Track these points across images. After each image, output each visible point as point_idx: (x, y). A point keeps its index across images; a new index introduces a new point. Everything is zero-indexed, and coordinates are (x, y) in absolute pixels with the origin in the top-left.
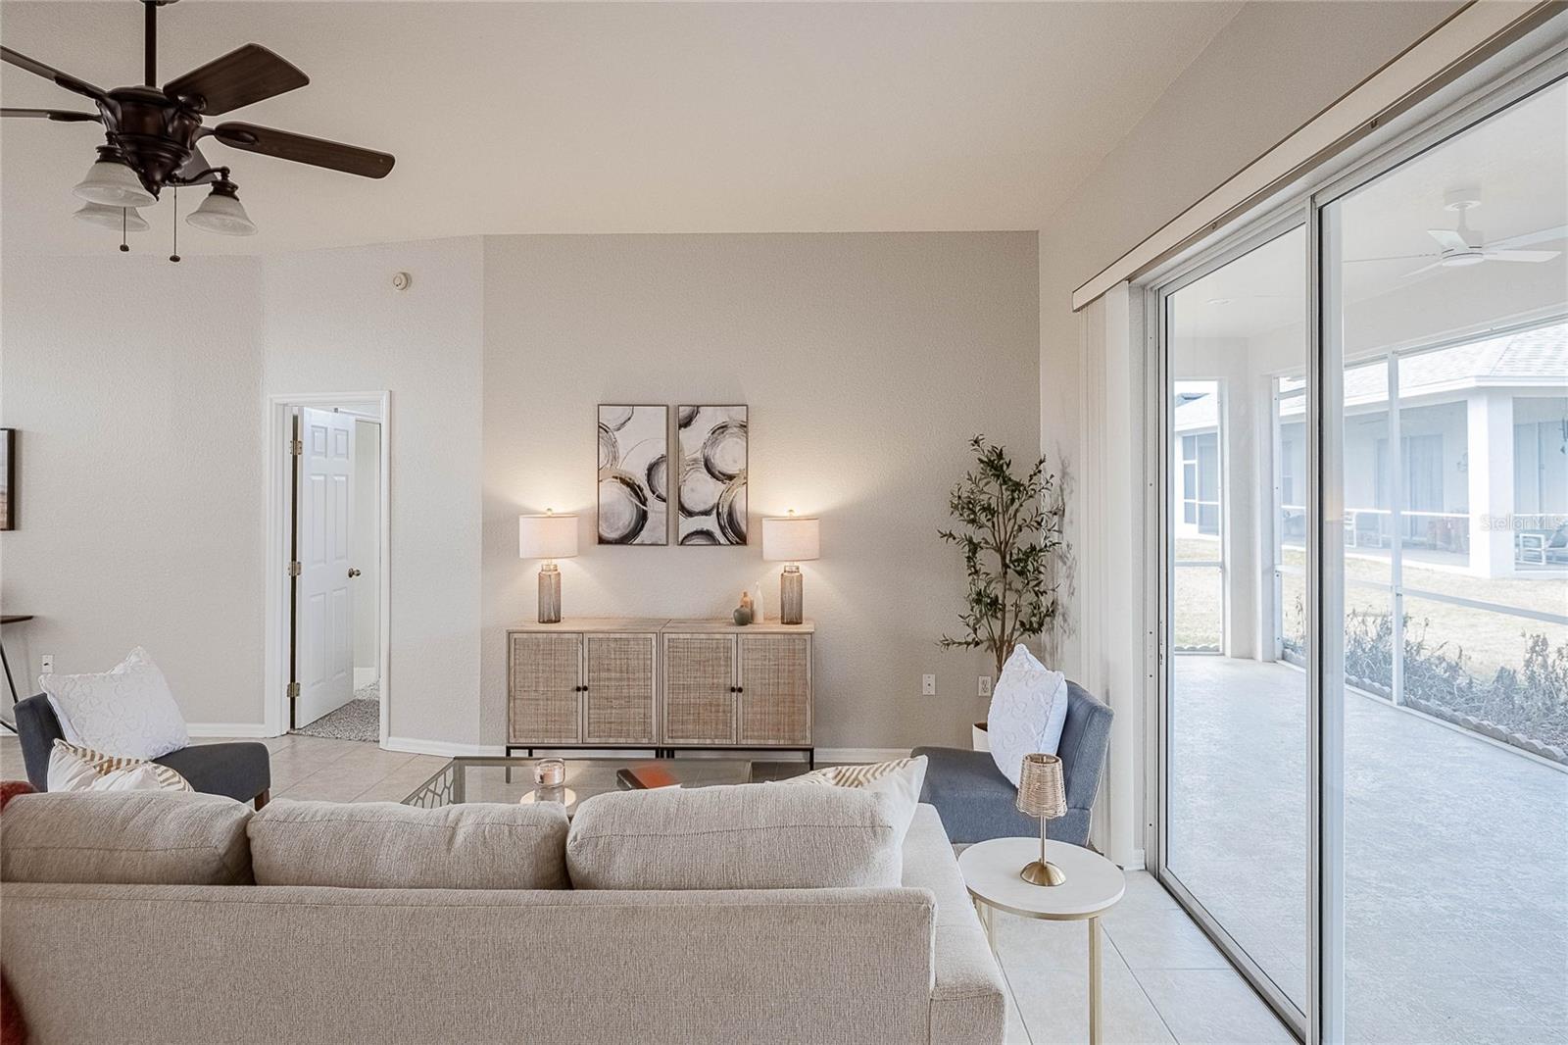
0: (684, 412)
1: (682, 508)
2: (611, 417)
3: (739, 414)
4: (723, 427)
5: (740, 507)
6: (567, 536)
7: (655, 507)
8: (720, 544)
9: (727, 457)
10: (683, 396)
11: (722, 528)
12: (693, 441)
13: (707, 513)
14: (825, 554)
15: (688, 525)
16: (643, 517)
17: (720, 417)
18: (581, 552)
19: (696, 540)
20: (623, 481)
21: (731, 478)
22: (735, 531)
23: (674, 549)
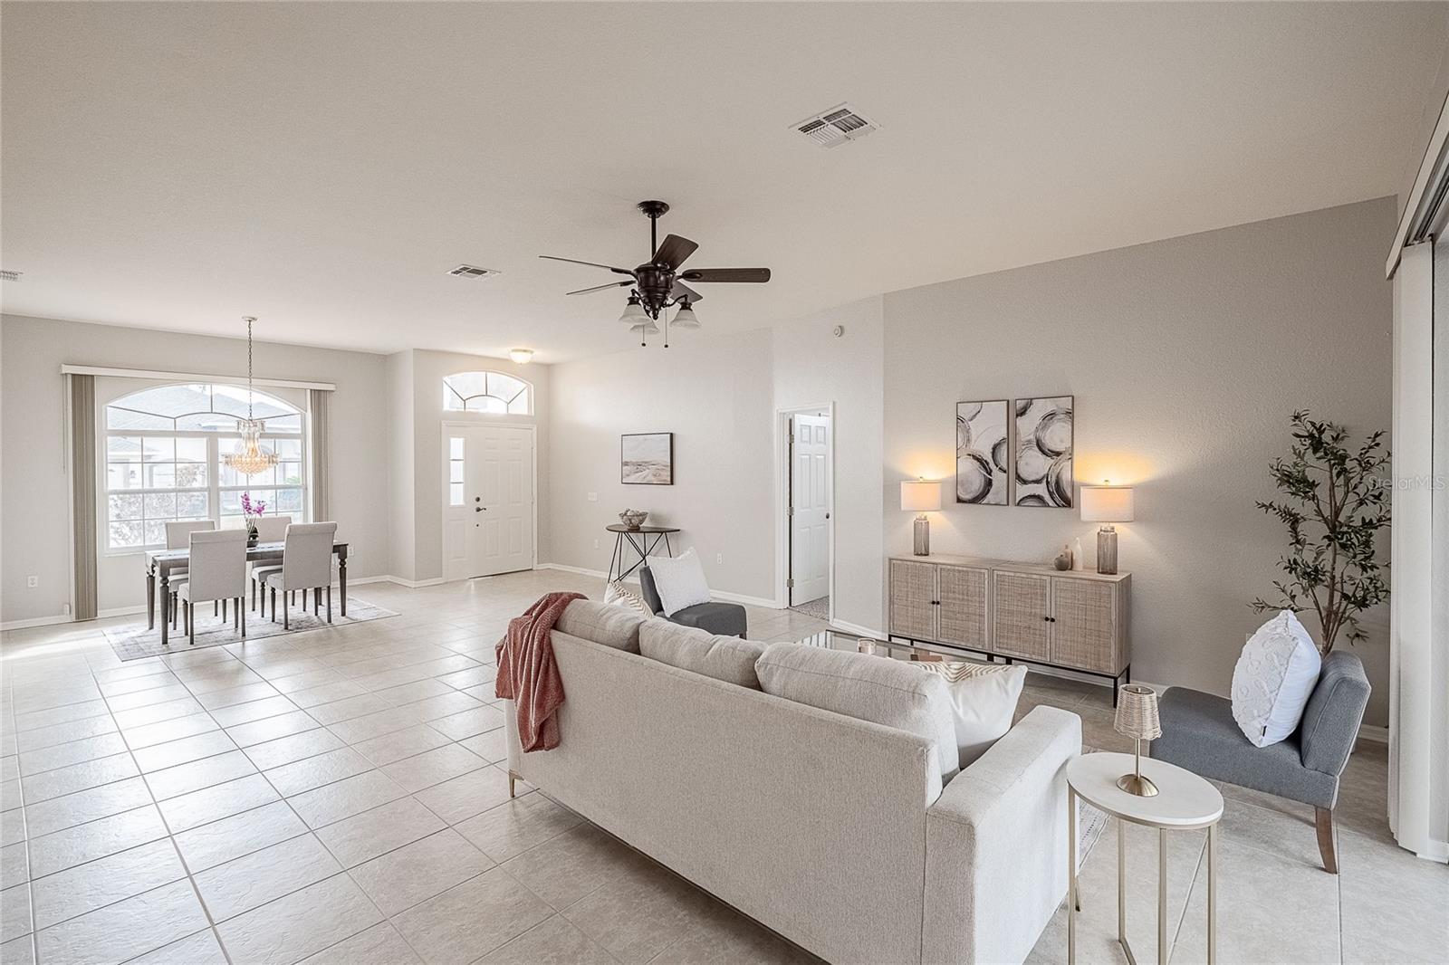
0: (1020, 404)
1: (1018, 477)
2: (966, 411)
3: (1066, 403)
4: (1052, 415)
5: (1066, 477)
6: (933, 496)
7: (999, 478)
8: (1049, 506)
9: (1056, 437)
10: (1018, 393)
11: (1051, 494)
12: (1027, 426)
13: (1038, 482)
14: (1138, 518)
15: (1023, 491)
16: (989, 483)
17: (1049, 406)
18: (943, 507)
19: (1030, 503)
20: (974, 457)
21: (1058, 454)
22: (1062, 497)
23: (1012, 509)
